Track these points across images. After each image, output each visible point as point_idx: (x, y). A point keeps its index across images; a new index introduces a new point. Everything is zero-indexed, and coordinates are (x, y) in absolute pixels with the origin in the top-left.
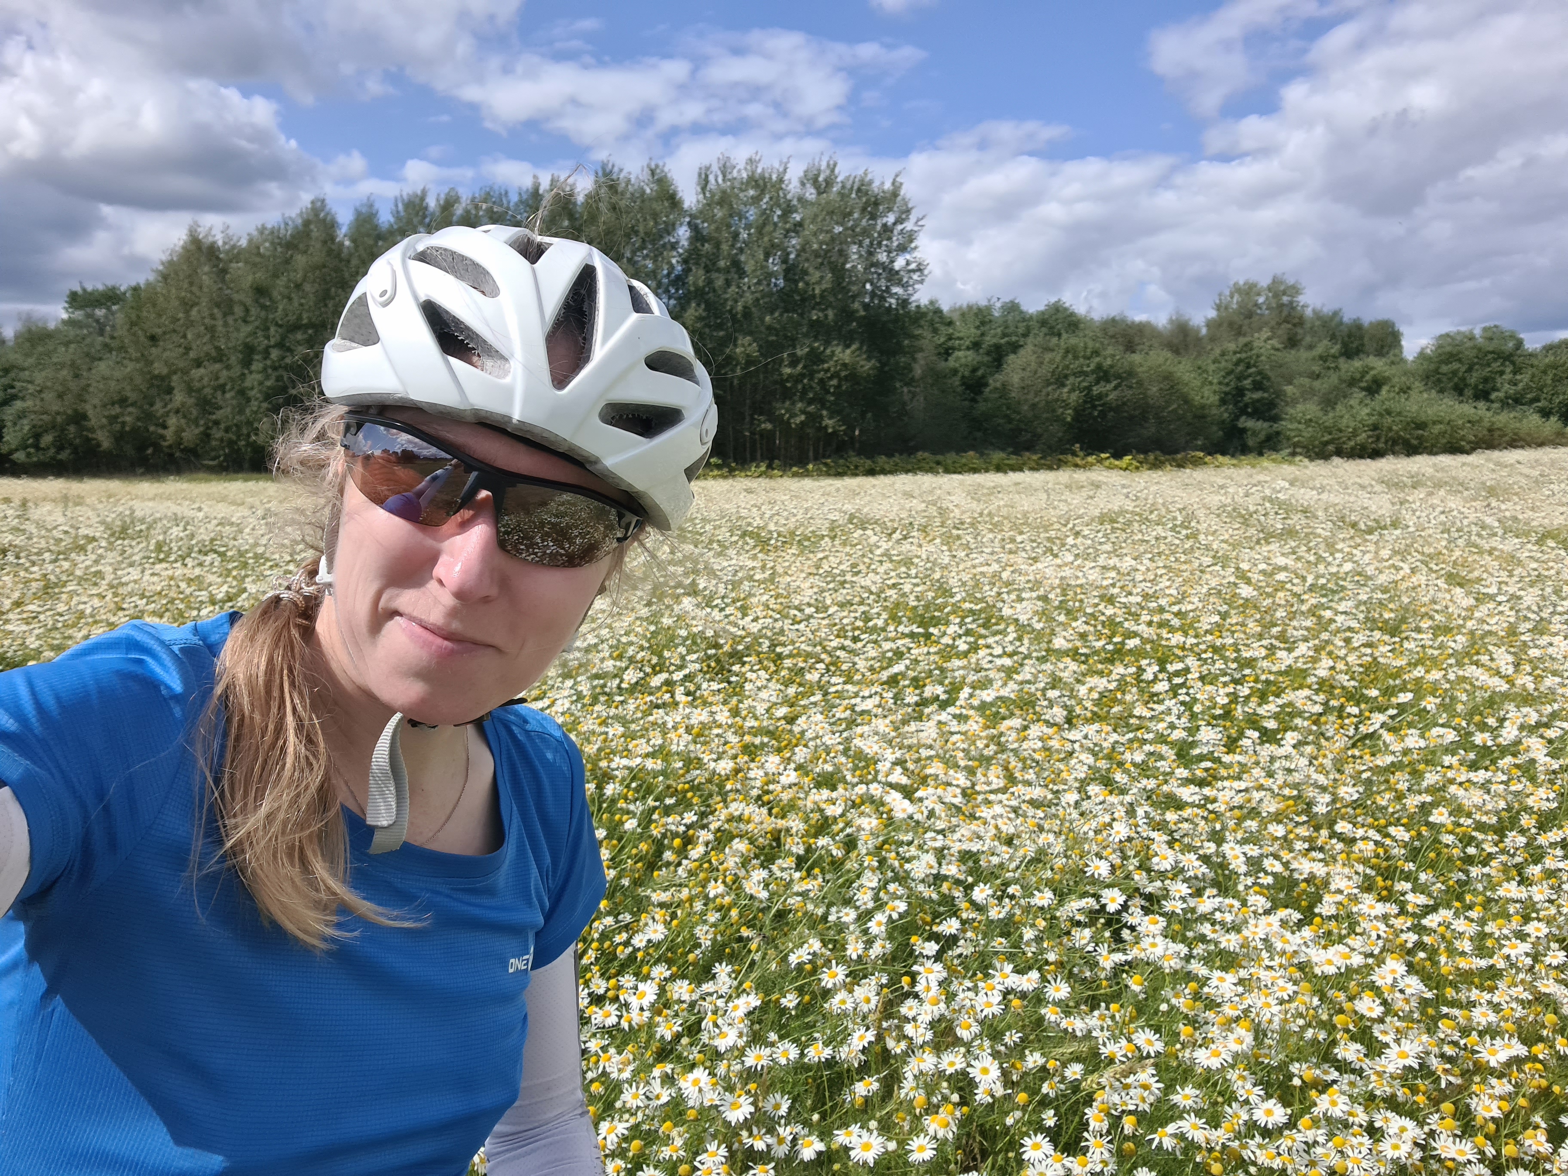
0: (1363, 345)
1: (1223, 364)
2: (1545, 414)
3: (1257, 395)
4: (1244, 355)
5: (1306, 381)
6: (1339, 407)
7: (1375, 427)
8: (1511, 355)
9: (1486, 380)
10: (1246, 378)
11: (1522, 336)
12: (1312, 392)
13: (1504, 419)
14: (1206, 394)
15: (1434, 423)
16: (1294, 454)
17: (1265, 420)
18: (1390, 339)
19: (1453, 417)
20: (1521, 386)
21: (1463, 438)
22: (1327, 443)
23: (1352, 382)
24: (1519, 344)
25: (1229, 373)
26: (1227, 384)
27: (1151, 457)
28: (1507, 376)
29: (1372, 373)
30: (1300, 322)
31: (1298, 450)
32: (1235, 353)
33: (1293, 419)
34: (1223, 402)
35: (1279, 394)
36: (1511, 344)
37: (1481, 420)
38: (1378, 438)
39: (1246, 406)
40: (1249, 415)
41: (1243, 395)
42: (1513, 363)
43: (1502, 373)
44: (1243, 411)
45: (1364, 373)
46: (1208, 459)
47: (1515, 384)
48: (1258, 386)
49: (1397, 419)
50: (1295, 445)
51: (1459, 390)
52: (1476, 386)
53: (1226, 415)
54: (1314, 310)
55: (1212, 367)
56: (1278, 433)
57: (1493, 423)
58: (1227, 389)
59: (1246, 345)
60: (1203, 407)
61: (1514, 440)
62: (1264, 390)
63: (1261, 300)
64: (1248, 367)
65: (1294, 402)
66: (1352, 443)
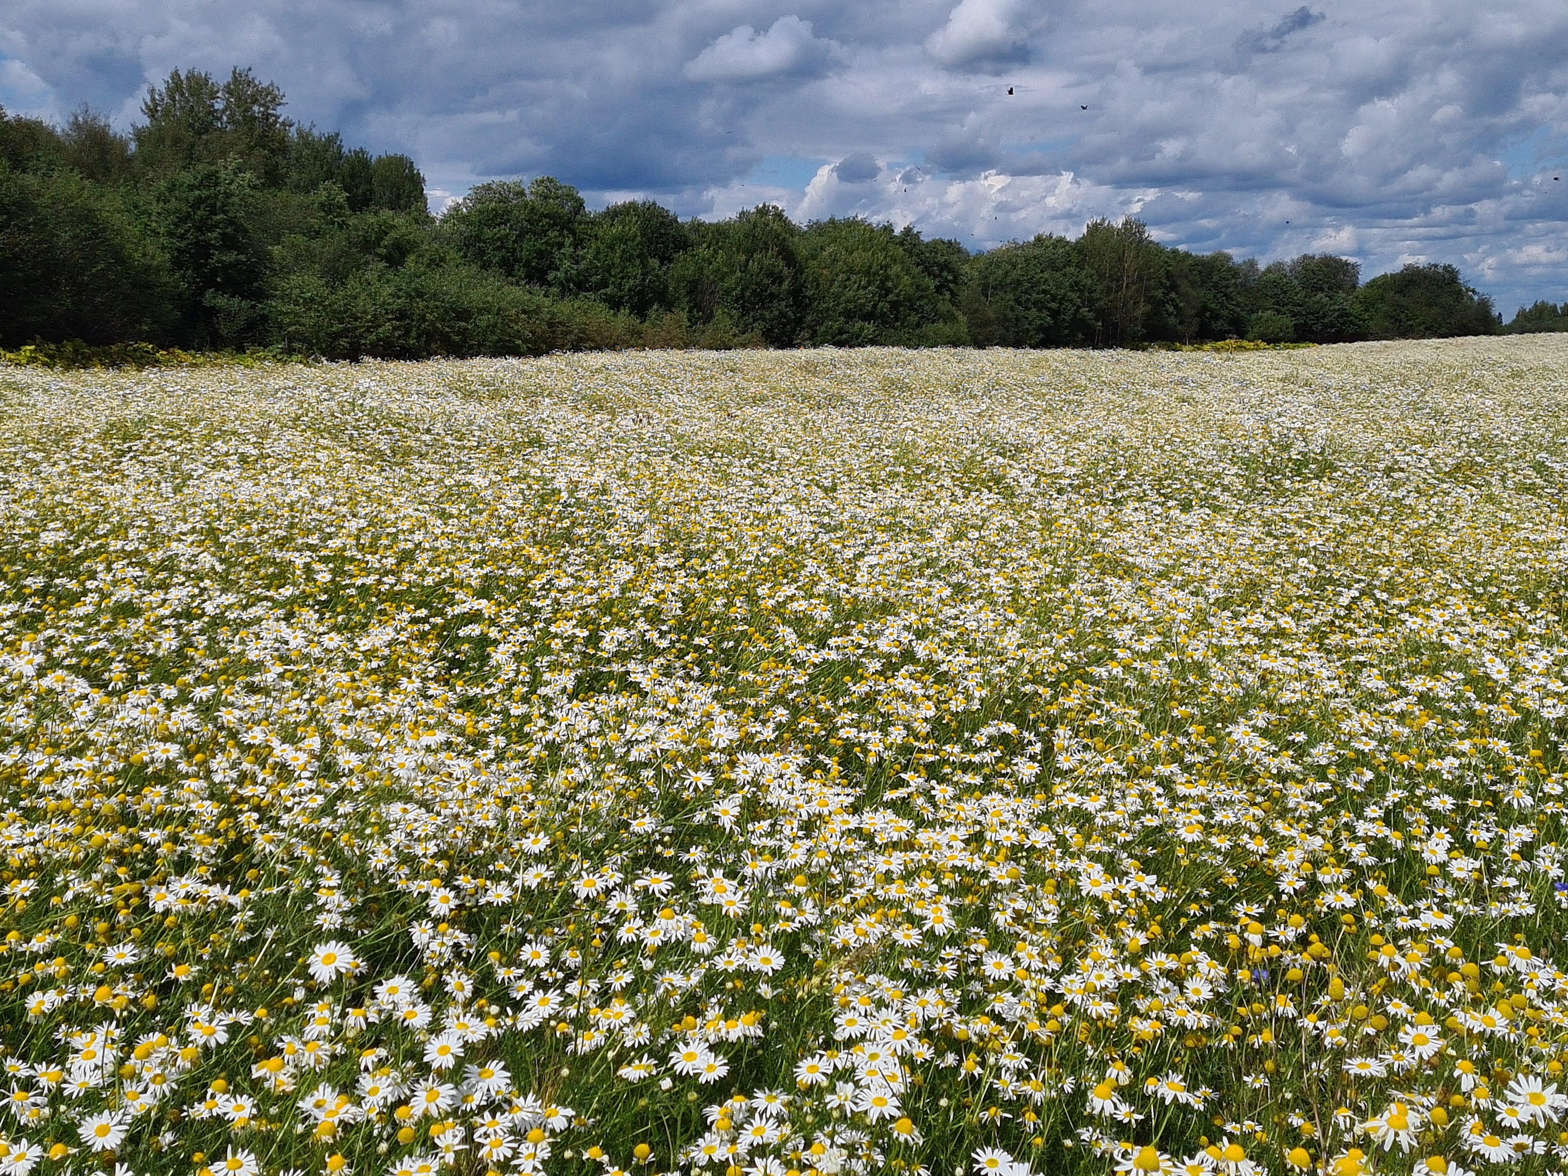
0: (372, 192)
1: (173, 204)
2: (615, 304)
3: (230, 257)
4: (205, 193)
5: (301, 239)
6: (351, 282)
7: (402, 315)
8: (569, 221)
9: (541, 255)
10: (211, 229)
11: (581, 195)
12: (312, 258)
13: (565, 308)
14: (151, 250)
15: (480, 311)
16: (290, 351)
17: (243, 297)
18: (408, 187)
19: (503, 304)
20: (583, 266)
21: (518, 335)
22: (337, 336)
23: (368, 245)
24: (580, 204)
25: (183, 220)
26: (182, 237)
27: (69, 348)
28: (568, 250)
29: (393, 234)
30: (283, 147)
31: (296, 345)
32: (191, 188)
33: (285, 298)
34: (177, 264)
35: (264, 257)
36: (569, 206)
37: (538, 311)
38: (408, 332)
39: (214, 272)
40: (218, 287)
41: (209, 256)
42: (573, 232)
43: (561, 245)
44: (209, 281)
45: (382, 233)
46: (161, 354)
47: (577, 263)
48: (229, 243)
49: (432, 304)
50: (291, 338)
51: (508, 267)
52: (528, 261)
53: (183, 285)
54: (299, 131)
55: (155, 208)
56: (264, 318)
57: (553, 315)
58: (183, 245)
59: (208, 177)
60: (147, 269)
61: (581, 340)
62: (241, 250)
63: (219, 105)
64: (213, 212)
65: (286, 271)
66: (373, 337)
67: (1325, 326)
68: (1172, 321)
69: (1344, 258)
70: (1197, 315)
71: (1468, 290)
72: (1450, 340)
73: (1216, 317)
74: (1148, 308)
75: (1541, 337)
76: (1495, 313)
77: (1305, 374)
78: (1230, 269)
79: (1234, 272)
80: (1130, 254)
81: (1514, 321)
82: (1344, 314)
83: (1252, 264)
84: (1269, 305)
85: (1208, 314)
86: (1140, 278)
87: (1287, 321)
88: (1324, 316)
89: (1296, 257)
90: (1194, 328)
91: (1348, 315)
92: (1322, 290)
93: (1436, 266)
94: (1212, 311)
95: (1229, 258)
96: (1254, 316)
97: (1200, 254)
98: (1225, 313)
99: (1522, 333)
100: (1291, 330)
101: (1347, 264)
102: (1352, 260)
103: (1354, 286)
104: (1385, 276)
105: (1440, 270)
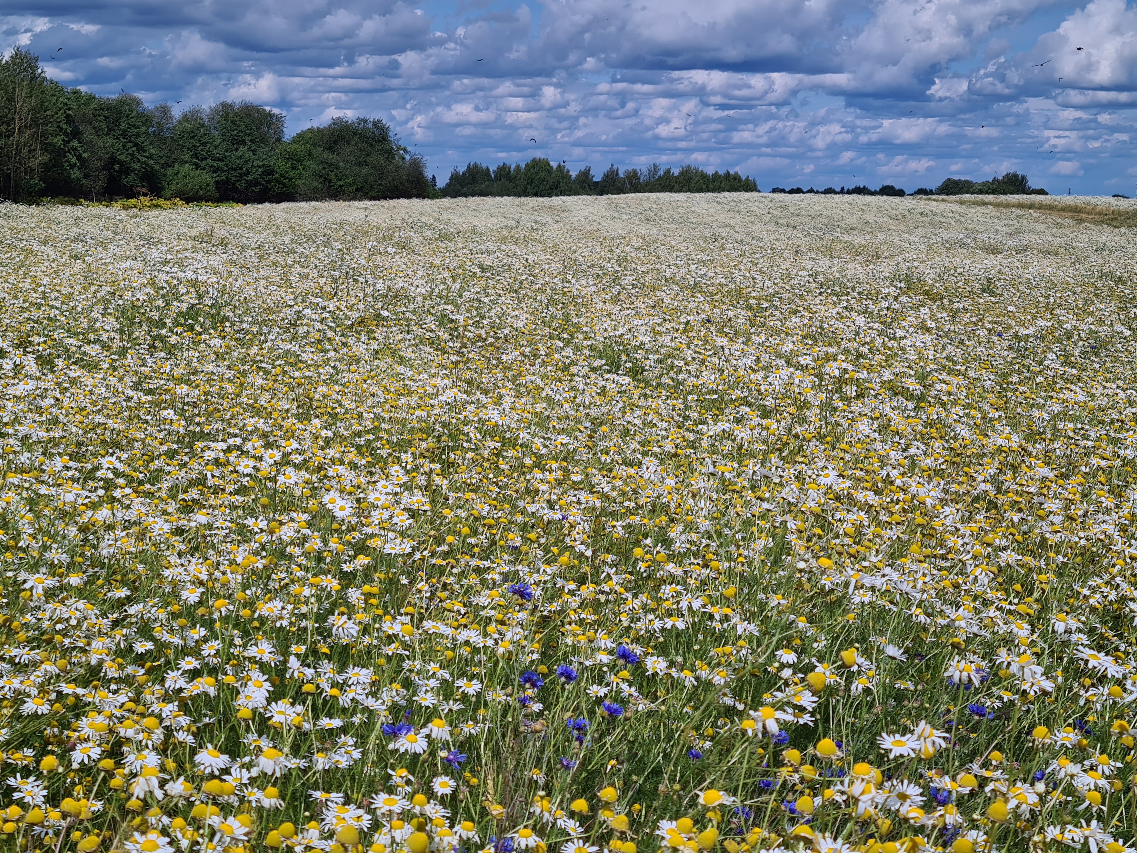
67: (250, 184)
68: (75, 174)
69: (268, 109)
70: (104, 168)
71: (399, 148)
72: (383, 202)
73: (126, 170)
74: (46, 158)
75: (474, 201)
76: (429, 175)
77: (220, 232)
78: (139, 116)
79: (146, 119)
80: (20, 93)
81: (449, 185)
82: (269, 171)
83: (165, 111)
84: (187, 157)
85: (117, 167)
86: (35, 122)
87: (208, 178)
88: (248, 173)
89: (213, 105)
90: (101, 183)
91: (271, 172)
92: (243, 142)
93: (365, 121)
94: (121, 163)
95: (138, 102)
96: (170, 171)
97: (105, 96)
98: (137, 166)
99: (455, 196)
100: (212, 187)
101: (270, 115)
102: (276, 111)
103: (279, 140)
104: (311, 130)
105: (370, 126)
